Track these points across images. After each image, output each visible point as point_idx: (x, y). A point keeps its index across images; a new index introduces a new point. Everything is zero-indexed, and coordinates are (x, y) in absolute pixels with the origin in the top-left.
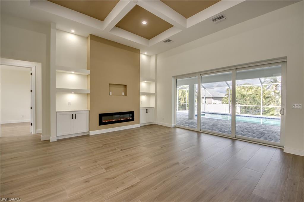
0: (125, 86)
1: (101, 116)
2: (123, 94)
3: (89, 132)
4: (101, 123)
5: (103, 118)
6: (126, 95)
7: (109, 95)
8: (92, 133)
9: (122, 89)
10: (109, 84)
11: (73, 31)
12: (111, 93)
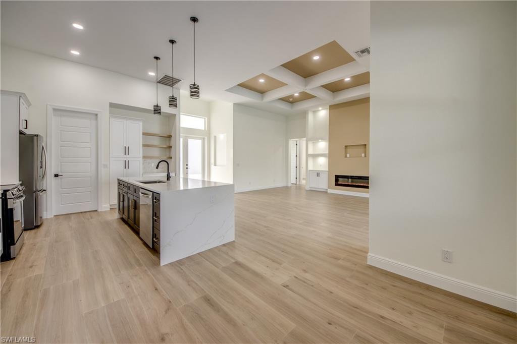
0: (365, 145)
1: (337, 178)
2: (363, 155)
3: (327, 189)
4: (337, 184)
5: (340, 179)
6: (365, 156)
7: (346, 157)
8: (330, 191)
9: (361, 149)
10: (346, 146)
11: (320, 109)
12: (348, 155)
